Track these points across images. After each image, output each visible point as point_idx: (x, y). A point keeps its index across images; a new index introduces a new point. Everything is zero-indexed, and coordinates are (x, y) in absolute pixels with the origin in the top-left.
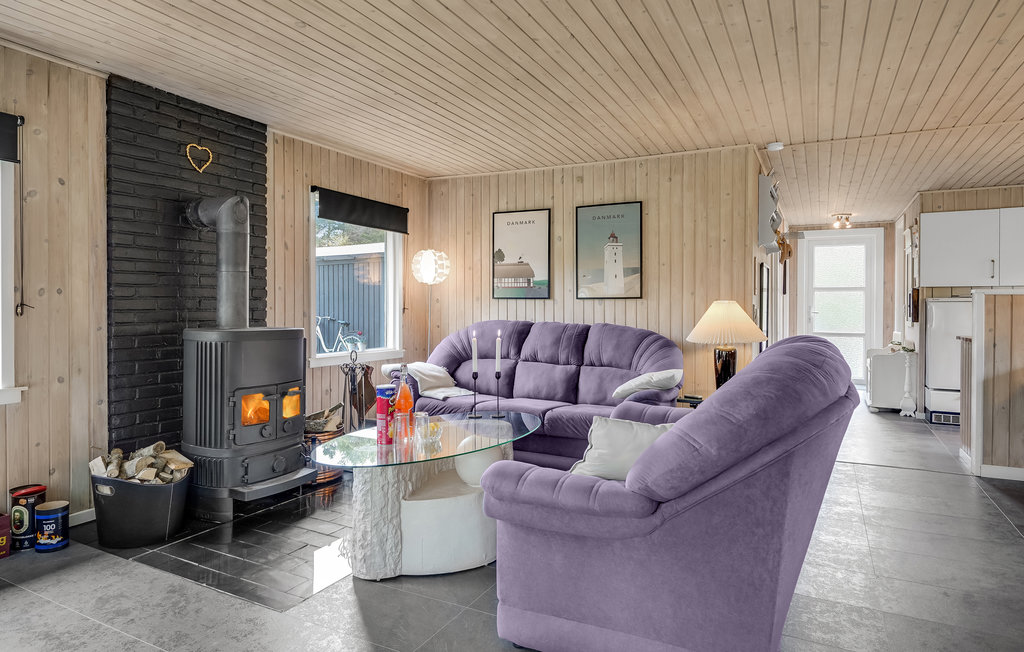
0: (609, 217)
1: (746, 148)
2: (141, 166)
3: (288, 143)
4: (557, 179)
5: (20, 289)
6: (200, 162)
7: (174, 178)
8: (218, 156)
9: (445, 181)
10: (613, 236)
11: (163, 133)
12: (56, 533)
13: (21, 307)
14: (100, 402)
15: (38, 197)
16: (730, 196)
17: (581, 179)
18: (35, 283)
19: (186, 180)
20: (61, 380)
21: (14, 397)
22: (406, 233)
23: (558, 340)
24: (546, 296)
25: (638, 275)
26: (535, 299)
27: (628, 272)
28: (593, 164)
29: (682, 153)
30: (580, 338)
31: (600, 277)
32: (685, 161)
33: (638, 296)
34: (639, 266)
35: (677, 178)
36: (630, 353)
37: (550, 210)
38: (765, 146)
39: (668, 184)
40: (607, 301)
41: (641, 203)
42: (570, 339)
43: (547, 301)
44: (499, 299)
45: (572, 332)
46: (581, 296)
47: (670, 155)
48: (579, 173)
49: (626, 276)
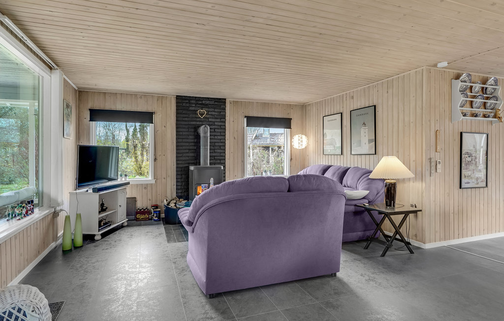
0: (362, 115)
1: (423, 69)
2: (184, 119)
3: (236, 103)
4: (345, 99)
5: (155, 155)
6: (202, 115)
7: (194, 121)
8: (208, 112)
9: (309, 105)
10: (364, 124)
11: (191, 108)
12: (156, 217)
13: (155, 160)
14: (174, 185)
15: (159, 132)
16: (415, 98)
17: (353, 97)
18: (159, 153)
19: (198, 121)
20: (164, 178)
21: (154, 182)
22: (290, 128)
23: (334, 174)
24: (341, 154)
25: (374, 143)
26: (337, 155)
27: (370, 141)
28: (357, 89)
29: (392, 78)
30: (344, 173)
31: (359, 144)
32: (394, 81)
33: (374, 153)
34: (374, 138)
35: (390, 91)
36: (356, 181)
37: (341, 113)
38: (435, 66)
39: (386, 95)
40: (363, 156)
41: (375, 106)
42: (338, 174)
43: (342, 156)
44: (325, 155)
45: (341, 170)
46: (353, 153)
47: (387, 79)
48: (352, 94)
49: (369, 143)
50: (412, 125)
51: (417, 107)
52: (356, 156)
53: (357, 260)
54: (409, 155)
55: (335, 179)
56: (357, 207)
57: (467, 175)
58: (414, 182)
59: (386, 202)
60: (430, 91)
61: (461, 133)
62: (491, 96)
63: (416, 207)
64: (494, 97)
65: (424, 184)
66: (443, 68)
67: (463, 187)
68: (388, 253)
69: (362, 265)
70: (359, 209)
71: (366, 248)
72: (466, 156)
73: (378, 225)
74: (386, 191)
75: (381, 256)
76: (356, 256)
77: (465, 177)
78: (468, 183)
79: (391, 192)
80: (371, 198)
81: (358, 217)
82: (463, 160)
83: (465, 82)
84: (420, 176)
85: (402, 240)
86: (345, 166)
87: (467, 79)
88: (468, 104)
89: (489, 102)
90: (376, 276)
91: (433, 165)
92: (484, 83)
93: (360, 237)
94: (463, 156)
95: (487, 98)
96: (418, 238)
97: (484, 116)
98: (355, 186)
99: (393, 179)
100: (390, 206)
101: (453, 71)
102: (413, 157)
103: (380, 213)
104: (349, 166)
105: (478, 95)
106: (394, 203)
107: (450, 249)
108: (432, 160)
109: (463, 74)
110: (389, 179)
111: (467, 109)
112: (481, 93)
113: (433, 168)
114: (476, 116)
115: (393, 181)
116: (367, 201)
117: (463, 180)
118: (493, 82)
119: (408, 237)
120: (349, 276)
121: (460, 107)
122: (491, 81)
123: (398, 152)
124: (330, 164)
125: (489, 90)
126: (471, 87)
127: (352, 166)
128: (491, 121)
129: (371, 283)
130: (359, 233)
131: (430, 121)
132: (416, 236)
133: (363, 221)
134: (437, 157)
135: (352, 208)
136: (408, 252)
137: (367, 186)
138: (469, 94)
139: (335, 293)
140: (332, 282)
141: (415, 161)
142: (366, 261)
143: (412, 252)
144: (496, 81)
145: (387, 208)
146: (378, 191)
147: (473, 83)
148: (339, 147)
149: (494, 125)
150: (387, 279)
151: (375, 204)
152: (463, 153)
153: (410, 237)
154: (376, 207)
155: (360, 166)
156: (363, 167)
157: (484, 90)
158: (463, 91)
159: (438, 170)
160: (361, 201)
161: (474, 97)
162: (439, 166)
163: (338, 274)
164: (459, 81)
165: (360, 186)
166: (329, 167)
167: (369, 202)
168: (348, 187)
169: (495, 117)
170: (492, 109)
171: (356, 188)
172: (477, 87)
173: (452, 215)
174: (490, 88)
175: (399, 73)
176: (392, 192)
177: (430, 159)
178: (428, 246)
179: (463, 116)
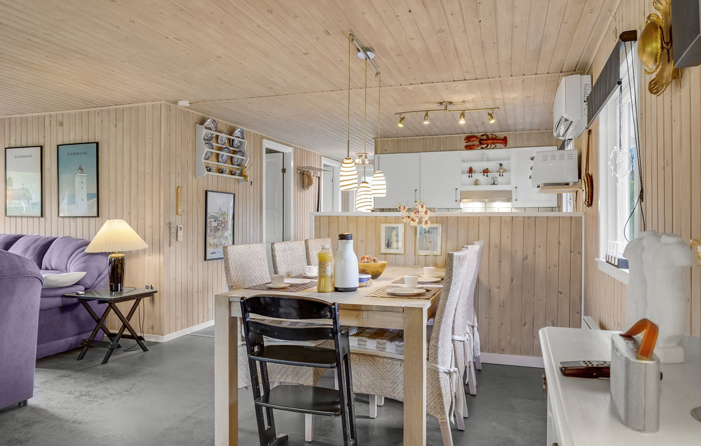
0: (77, 153)
1: (161, 104)
4: (47, 123)
10: (80, 168)
16: (151, 140)
17: (61, 124)
23: (26, 250)
24: (40, 215)
25: (96, 199)
26: (33, 217)
27: (89, 196)
28: (68, 111)
29: (123, 106)
30: (45, 248)
31: (72, 200)
32: (125, 112)
33: (96, 215)
34: (96, 192)
35: (120, 125)
36: (66, 259)
37: (41, 147)
38: (176, 103)
39: (114, 129)
40: (78, 219)
41: (97, 143)
42: (35, 249)
43: (41, 219)
44: (10, 217)
45: (40, 243)
46: (61, 215)
47: (116, 107)
48: (60, 119)
49: (88, 199)
50: (147, 177)
51: (154, 153)
52: (67, 220)
53: (64, 376)
54: (144, 219)
55: (29, 256)
56: (65, 299)
57: (212, 243)
58: (150, 255)
59: (111, 286)
60: (170, 135)
61: (206, 191)
62: (238, 150)
63: (152, 288)
64: (240, 151)
65: (162, 258)
66: (185, 107)
67: (208, 258)
68: (111, 358)
69: (71, 381)
70: (69, 301)
71: (81, 358)
72: (212, 220)
73: (100, 321)
74: (110, 271)
75: (102, 364)
76: (63, 372)
77: (210, 245)
78: (214, 253)
79: (117, 271)
80: (89, 282)
81: (68, 315)
82: (208, 225)
83: (210, 129)
84: (156, 246)
85: (133, 336)
86: (48, 235)
87: (212, 126)
88: (214, 157)
89: (237, 156)
90: (90, 389)
91: (172, 231)
92: (231, 134)
93: (71, 345)
94: (208, 220)
95: (234, 152)
96: (155, 331)
97: (232, 173)
98: (63, 267)
99: (119, 253)
100: (117, 290)
101: (198, 113)
102: (148, 223)
103: (101, 301)
104: (54, 236)
105: (224, 146)
106: (122, 286)
107: (194, 336)
108: (172, 226)
109: (208, 119)
110: (115, 253)
111: (213, 163)
112: (227, 145)
113: (173, 235)
114: (222, 172)
115: (120, 255)
116: (83, 288)
117: (209, 250)
118: (239, 135)
119: (142, 331)
120: (49, 399)
121: (205, 159)
122: (237, 133)
123: (130, 214)
124: (19, 233)
125: (236, 142)
126: (217, 136)
127: (61, 236)
128: (238, 179)
129: (84, 398)
130: (71, 339)
131: (169, 173)
132: (153, 328)
133: (77, 318)
134: (178, 221)
135: (57, 301)
136: (141, 350)
137: (84, 265)
138: (214, 144)
139: (25, 426)
140: (20, 414)
141: (151, 226)
142: (78, 374)
143: (145, 349)
144: (242, 132)
145: (111, 294)
146: (99, 271)
147: (220, 132)
148: (36, 204)
149: (241, 184)
150: (106, 389)
151: (95, 291)
152: (208, 216)
153: (145, 330)
154: (95, 294)
155: (73, 236)
156: (78, 238)
157: (231, 142)
158: (208, 140)
159: (179, 238)
160: (73, 289)
161: (220, 149)
162: (180, 233)
163: (31, 402)
164: (203, 127)
165: (72, 267)
166: (17, 238)
167: (86, 289)
168: (53, 270)
169: (241, 175)
170: (238, 165)
171: (66, 270)
172: (224, 137)
173: (195, 294)
174: (237, 141)
175: (131, 102)
176: (119, 271)
177: (170, 223)
178: (167, 338)
179: (208, 171)
